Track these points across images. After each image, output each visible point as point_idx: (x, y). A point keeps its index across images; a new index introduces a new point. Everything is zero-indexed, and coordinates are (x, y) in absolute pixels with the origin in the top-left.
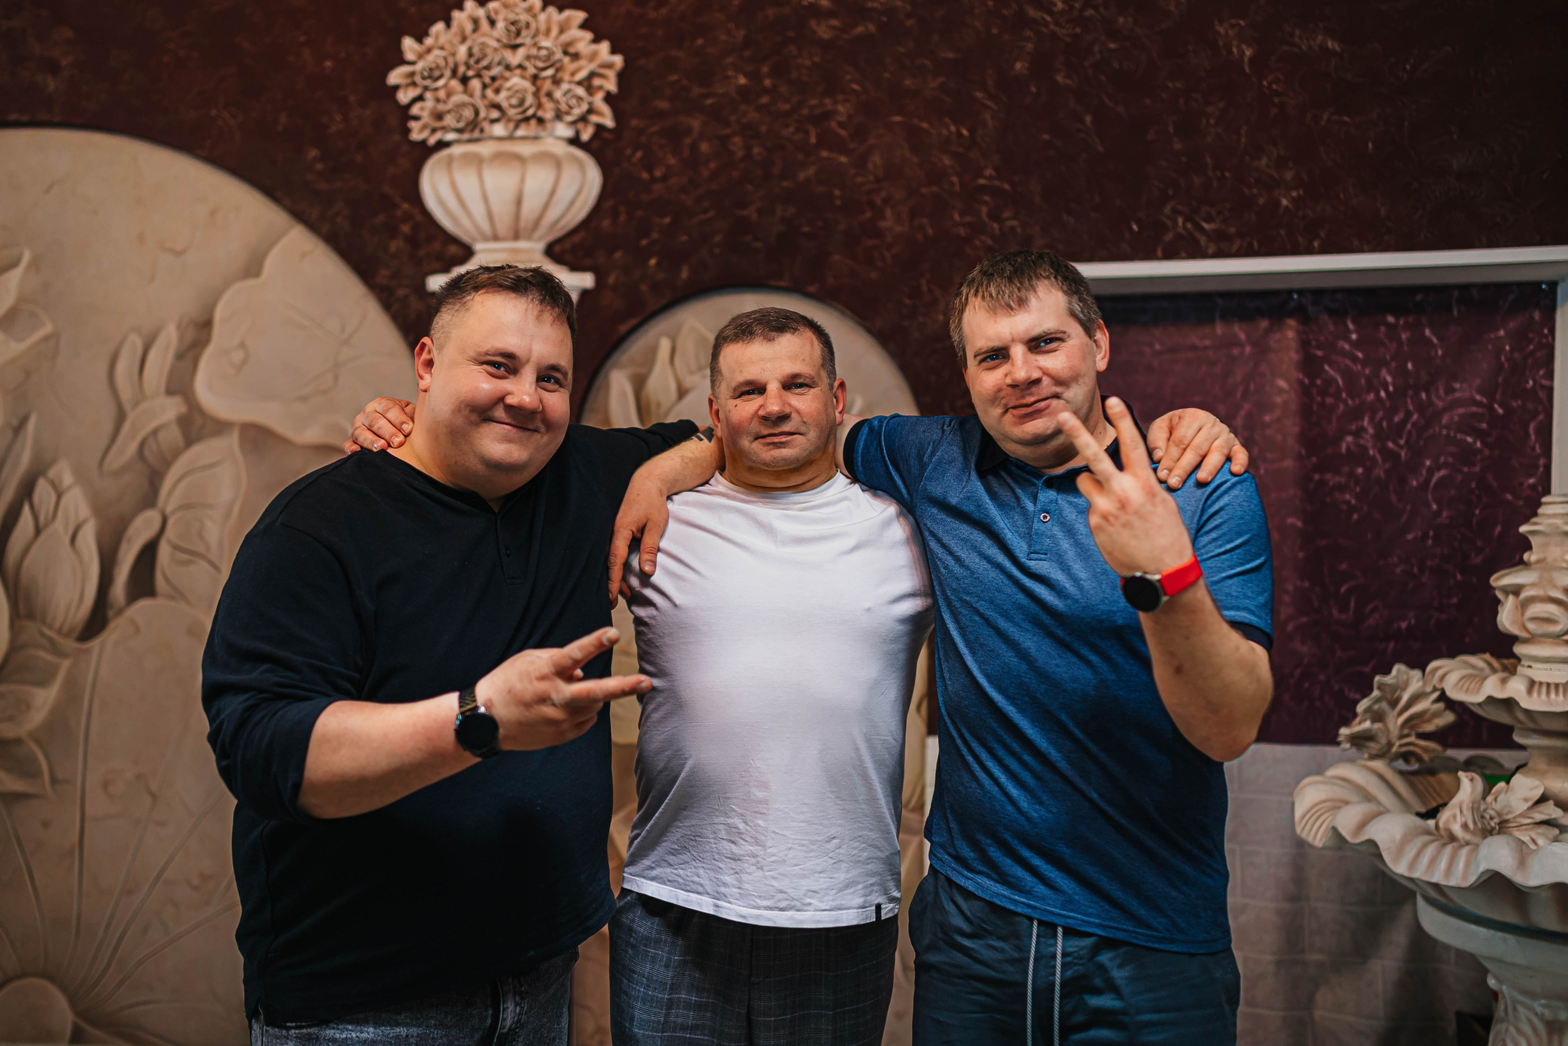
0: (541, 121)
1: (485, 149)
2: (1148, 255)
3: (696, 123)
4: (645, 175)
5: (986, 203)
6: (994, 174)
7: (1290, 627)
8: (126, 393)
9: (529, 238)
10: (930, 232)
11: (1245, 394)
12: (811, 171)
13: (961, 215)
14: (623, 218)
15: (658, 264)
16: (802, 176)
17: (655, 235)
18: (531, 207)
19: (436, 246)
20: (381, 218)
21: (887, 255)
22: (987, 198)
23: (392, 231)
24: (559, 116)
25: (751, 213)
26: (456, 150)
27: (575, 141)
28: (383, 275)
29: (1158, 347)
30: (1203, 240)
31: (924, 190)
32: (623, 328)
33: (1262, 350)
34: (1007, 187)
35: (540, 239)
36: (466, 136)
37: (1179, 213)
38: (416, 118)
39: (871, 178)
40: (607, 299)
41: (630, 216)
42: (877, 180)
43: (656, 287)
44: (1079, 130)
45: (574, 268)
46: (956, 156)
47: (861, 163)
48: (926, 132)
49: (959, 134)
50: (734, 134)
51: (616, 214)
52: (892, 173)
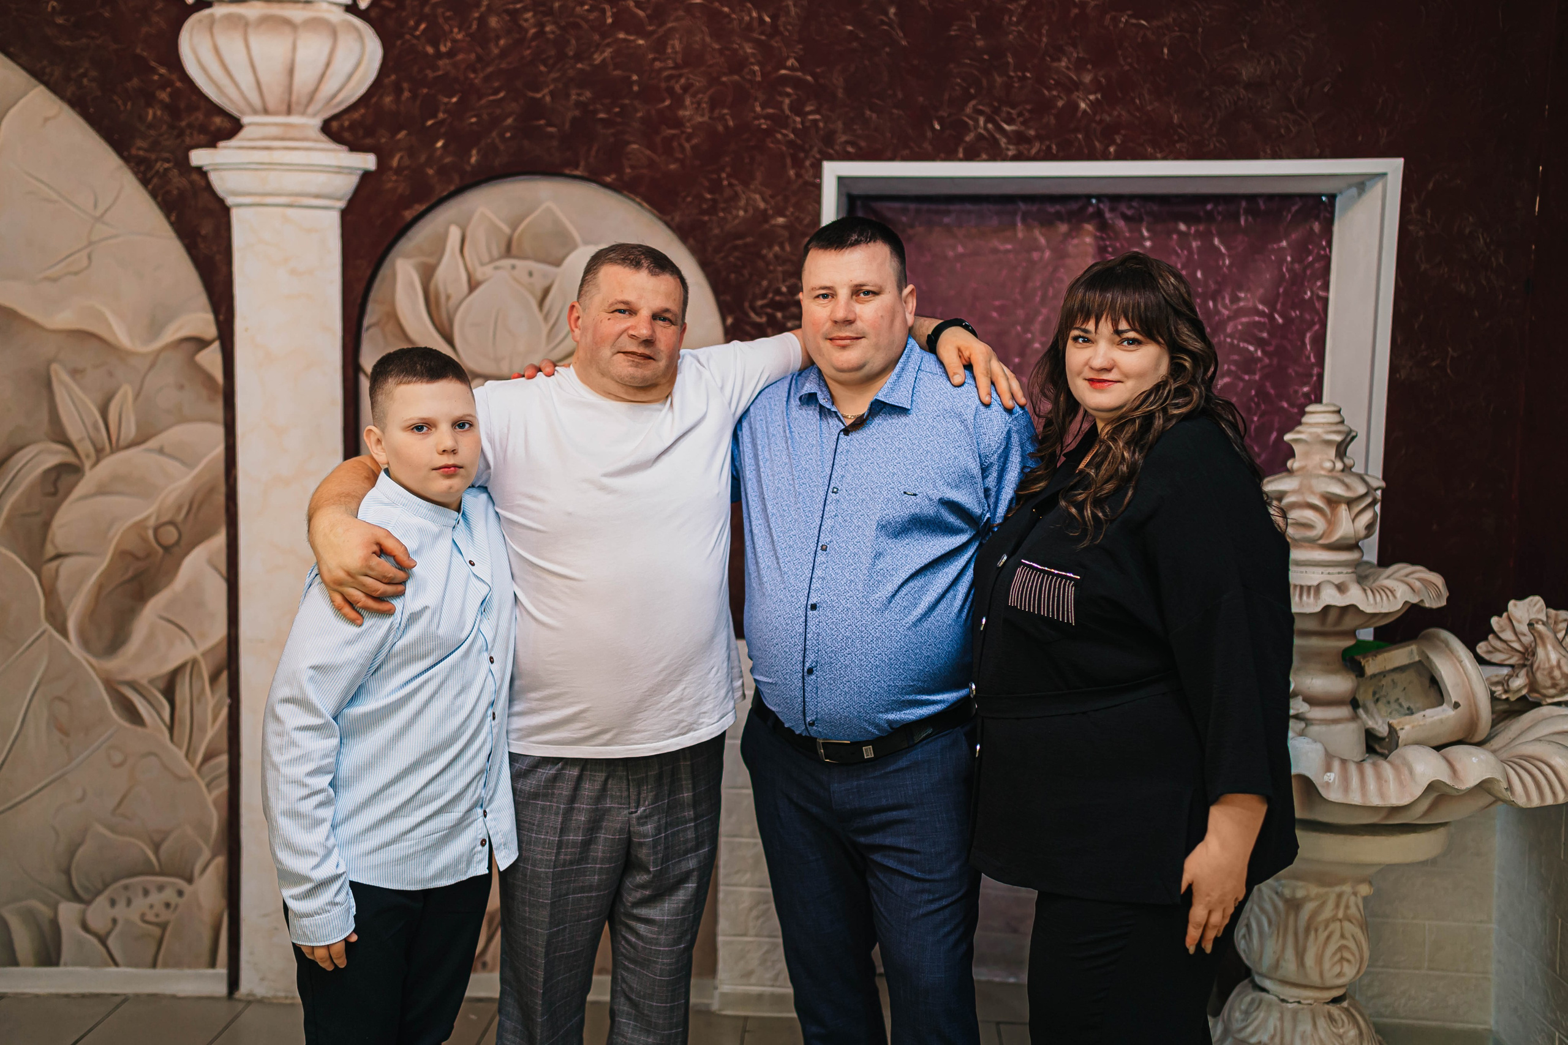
1: (249, 10)
2: (949, 155)
4: (430, 50)
5: (788, 95)
6: (796, 64)
9: (303, 113)
10: (731, 123)
11: (1043, 300)
12: (608, 53)
13: (763, 107)
14: (406, 94)
15: (444, 146)
16: (598, 58)
17: (441, 116)
18: (304, 78)
19: (200, 116)
20: (135, 82)
21: (687, 146)
22: (789, 90)
23: (150, 99)
25: (544, 95)
26: (217, 10)
27: (352, 9)
28: (140, 146)
29: (960, 249)
30: (1003, 141)
31: (724, 79)
32: (408, 215)
33: (1060, 254)
34: (809, 78)
35: (314, 115)
37: (981, 113)
39: (670, 63)
40: (390, 182)
41: (414, 96)
42: (677, 67)
43: (443, 172)
44: (882, 22)
45: (354, 148)
46: (758, 43)
47: (660, 46)
48: (728, 16)
49: (761, 21)
50: (525, 9)
51: (398, 90)
52: (692, 59)
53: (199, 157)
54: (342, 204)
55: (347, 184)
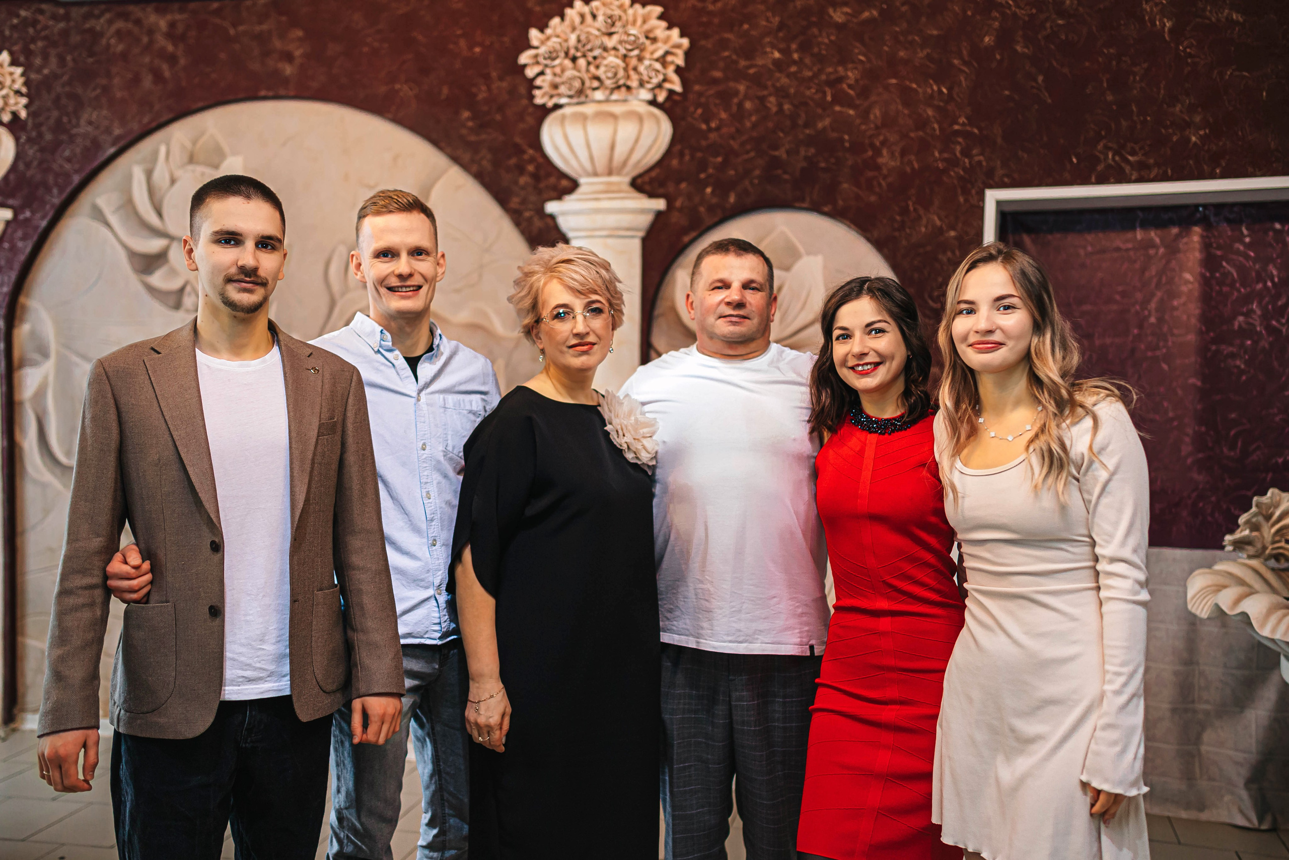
0: (629, 88)
1: (588, 109)
2: (1084, 181)
3: (742, 88)
4: (704, 127)
5: (959, 143)
6: (965, 121)
7: (1189, 461)
8: (336, 287)
9: (619, 173)
10: (916, 166)
11: (1158, 285)
12: (827, 122)
13: (940, 153)
14: (687, 158)
15: (713, 192)
16: (820, 125)
17: (711, 171)
18: (621, 151)
19: (552, 180)
20: (513, 161)
21: (883, 183)
22: (960, 140)
23: (521, 169)
24: (642, 84)
25: (781, 153)
26: (567, 111)
27: (653, 103)
28: (515, 202)
29: (1089, 249)
30: (1128, 169)
31: (912, 135)
32: (686, 239)
33: (1173, 250)
34: (976, 131)
35: (627, 174)
36: (575, 100)
37: (1110, 149)
38: (539, 88)
39: (872, 126)
40: (675, 217)
41: (693, 157)
42: (877, 128)
43: (711, 209)
44: (1033, 87)
45: (652, 195)
46: (938, 108)
47: (865, 115)
48: (915, 90)
49: (940, 91)
50: (770, 95)
51: (681, 155)
52: (888, 122)
53: (551, 207)
54: (641, 234)
55: (646, 220)
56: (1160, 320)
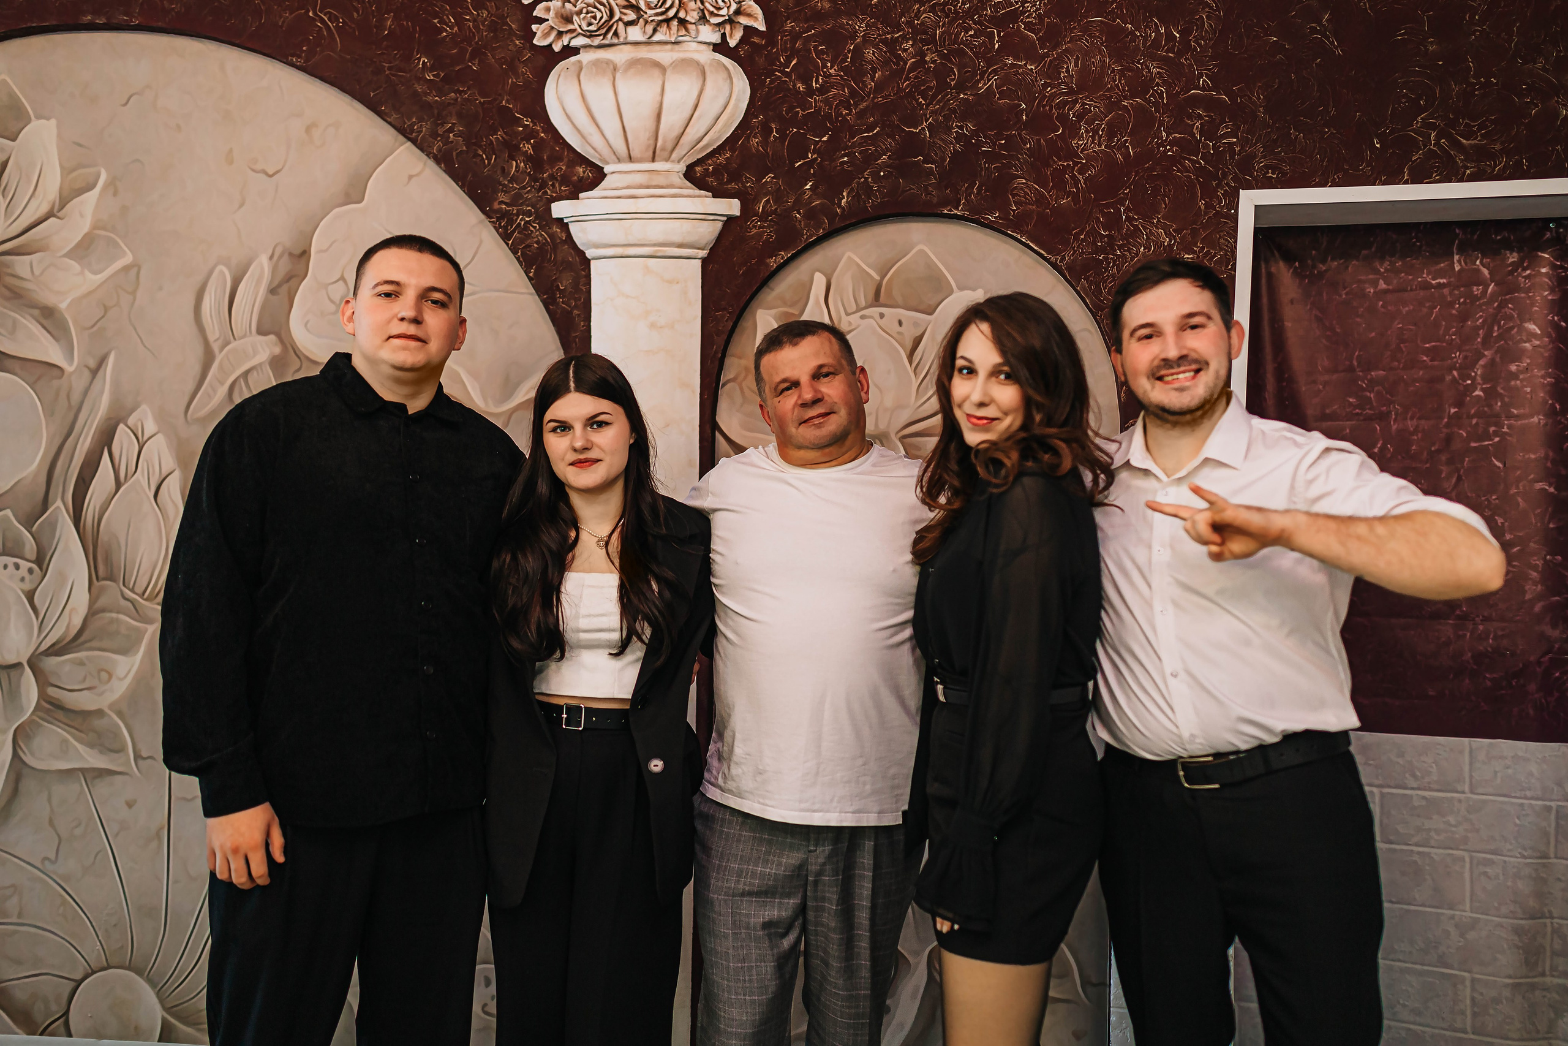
0: (683, 23)
1: (619, 55)
2: (1393, 178)
3: (860, 27)
4: (801, 87)
5: (1200, 117)
6: (1208, 83)
7: (1538, 608)
8: (214, 333)
9: (668, 159)
11: (1487, 342)
13: (1169, 132)
14: (774, 135)
15: (813, 189)
16: (982, 87)
17: (811, 156)
18: (671, 122)
19: (562, 165)
20: (500, 135)
22: (1200, 112)
23: (513, 151)
24: (703, 19)
26: (585, 57)
27: (721, 47)
28: (502, 200)
29: (1382, 285)
30: (1460, 159)
31: (1125, 103)
32: (773, 262)
33: (1508, 288)
34: (1224, 97)
35: (678, 161)
36: (597, 41)
37: (1433, 127)
38: (541, 21)
39: (1064, 88)
40: (755, 227)
41: (783, 137)
42: (1071, 92)
43: (811, 215)
44: (1314, 31)
45: (717, 194)
46: (1165, 61)
47: (1052, 72)
48: (1132, 33)
49: (1170, 37)
50: (905, 38)
51: (766, 131)
52: (1088, 83)
53: (560, 209)
54: (703, 253)
55: (709, 231)
56: (1491, 394)
